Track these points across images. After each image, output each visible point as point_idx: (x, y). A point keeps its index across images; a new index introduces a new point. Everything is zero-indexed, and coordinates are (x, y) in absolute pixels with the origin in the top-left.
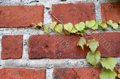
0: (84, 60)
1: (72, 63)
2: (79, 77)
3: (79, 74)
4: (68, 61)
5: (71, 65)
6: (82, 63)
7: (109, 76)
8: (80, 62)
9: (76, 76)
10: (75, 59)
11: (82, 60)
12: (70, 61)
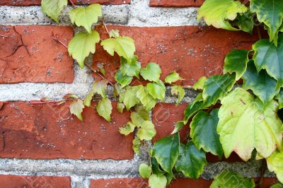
0: (39, 8)
1: (12, 14)
2: (26, 46)
3: (26, 39)
4: (5, 12)
5: (10, 20)
6: (33, 16)
7: (85, 43)
8: (29, 14)
9: (20, 43)
10: (19, 7)
11: (34, 9)
12: (8, 11)
